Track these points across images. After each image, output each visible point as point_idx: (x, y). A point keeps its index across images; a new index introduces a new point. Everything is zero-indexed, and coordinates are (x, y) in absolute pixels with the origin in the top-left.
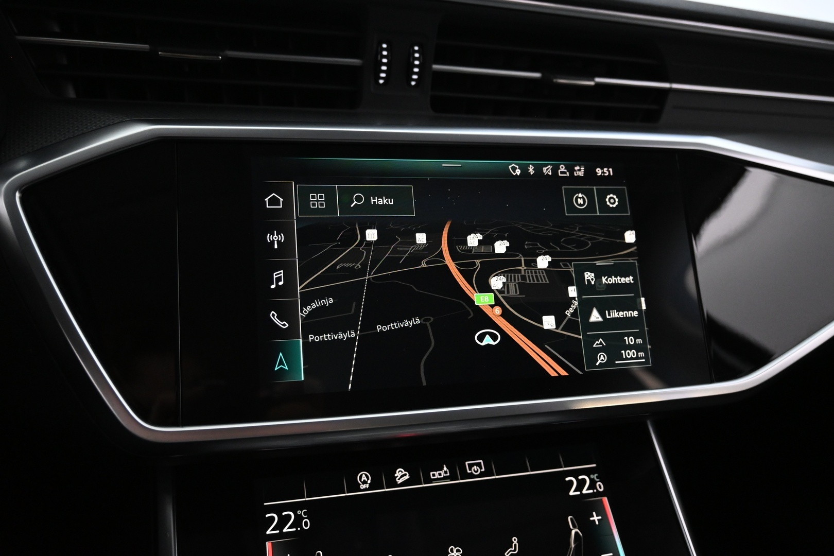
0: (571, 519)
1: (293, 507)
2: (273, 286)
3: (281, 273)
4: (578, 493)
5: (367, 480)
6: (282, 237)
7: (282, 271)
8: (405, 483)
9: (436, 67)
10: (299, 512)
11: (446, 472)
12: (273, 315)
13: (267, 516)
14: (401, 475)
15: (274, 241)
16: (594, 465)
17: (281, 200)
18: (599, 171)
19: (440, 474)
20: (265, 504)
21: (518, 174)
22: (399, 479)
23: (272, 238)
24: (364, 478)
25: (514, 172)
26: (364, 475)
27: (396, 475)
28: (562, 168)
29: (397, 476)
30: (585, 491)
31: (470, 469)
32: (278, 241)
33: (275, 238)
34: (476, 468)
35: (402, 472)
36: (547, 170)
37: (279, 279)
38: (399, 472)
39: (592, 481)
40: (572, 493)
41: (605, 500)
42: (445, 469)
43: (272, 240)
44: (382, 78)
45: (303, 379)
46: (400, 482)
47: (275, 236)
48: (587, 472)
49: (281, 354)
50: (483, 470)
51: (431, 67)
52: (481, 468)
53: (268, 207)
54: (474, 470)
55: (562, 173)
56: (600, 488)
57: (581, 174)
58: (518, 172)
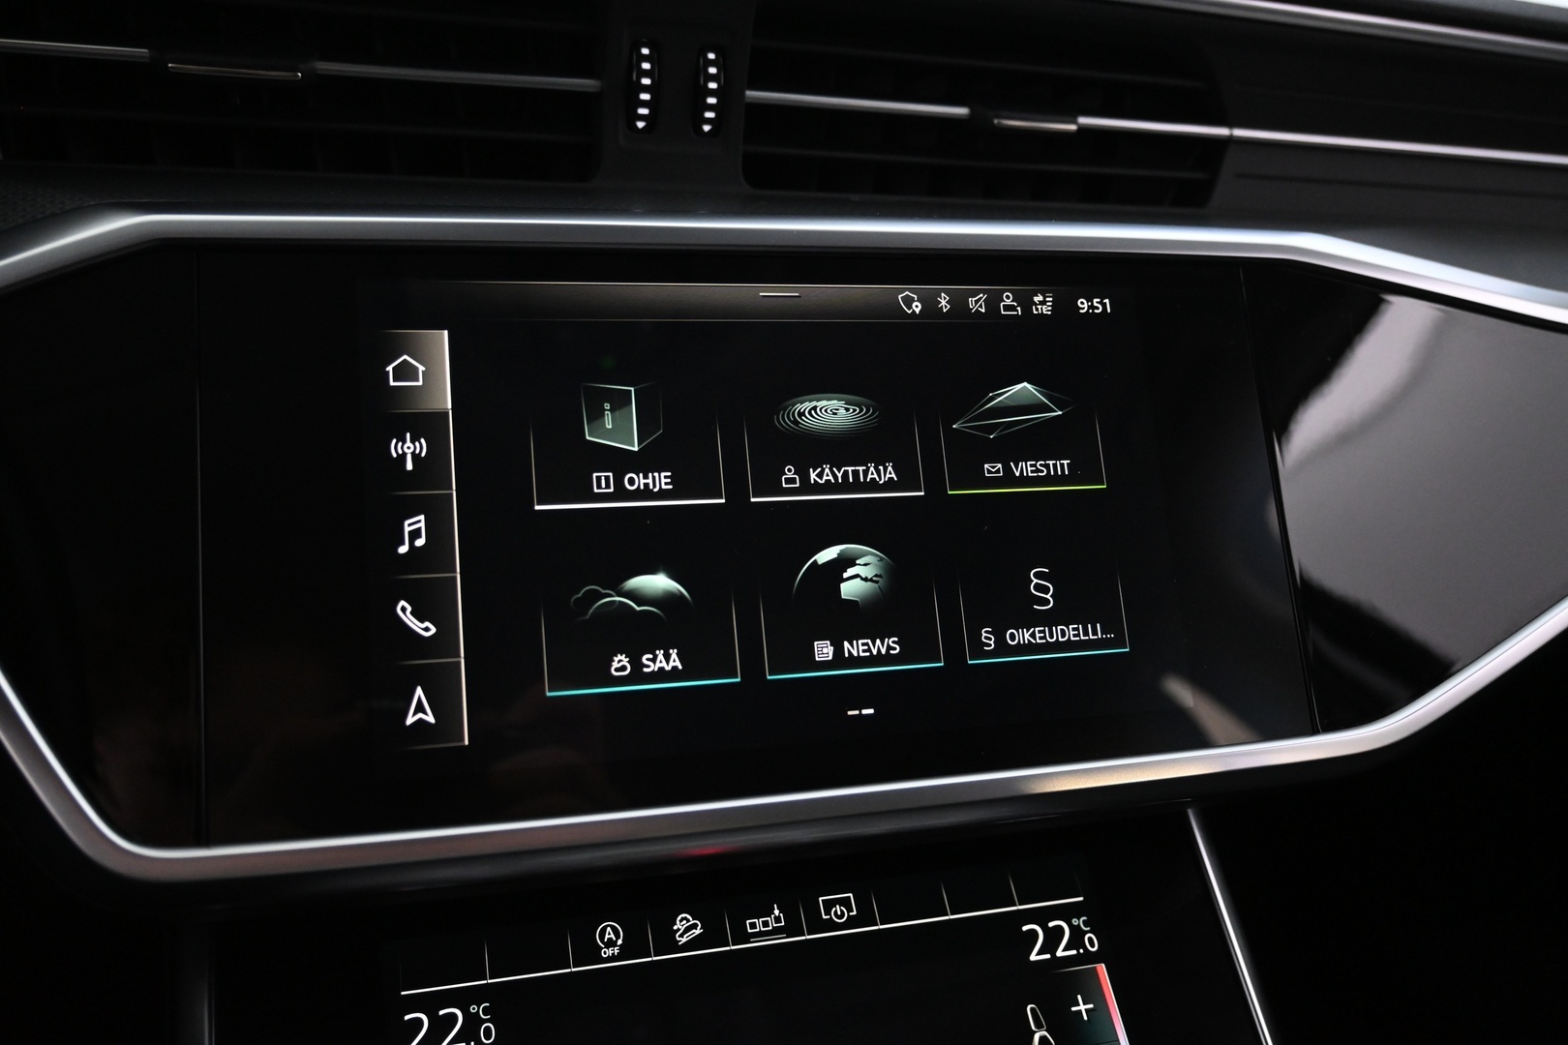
0: (1032, 1009)
1: (461, 999)
2: (403, 549)
3: (419, 521)
4: (1048, 956)
5: (614, 939)
6: (422, 447)
7: (422, 517)
8: (691, 945)
9: (750, 93)
10: (473, 1009)
11: (778, 920)
12: (404, 609)
13: (407, 1017)
14: (685, 927)
15: (404, 454)
16: (1081, 899)
17: (421, 368)
18: (1083, 305)
19: (765, 924)
20: (403, 993)
21: (917, 311)
22: (681, 936)
23: (402, 448)
24: (609, 935)
25: (910, 308)
26: (609, 929)
27: (675, 928)
28: (1008, 300)
29: (679, 930)
30: (1060, 953)
31: (828, 913)
32: (413, 453)
33: (409, 448)
34: (839, 910)
35: (688, 921)
36: (977, 303)
37: (414, 535)
38: (681, 921)
39: (1074, 930)
40: (1033, 957)
41: (1102, 968)
42: (777, 912)
43: (400, 452)
44: (642, 118)
45: (467, 742)
46: (684, 940)
47: (408, 443)
48: (1064, 913)
49: (419, 691)
50: (855, 913)
51: (743, 94)
52: (850, 910)
53: (392, 383)
54: (836, 912)
55: (1007, 308)
56: (1093, 946)
57: (1046, 310)
58: (917, 307)
